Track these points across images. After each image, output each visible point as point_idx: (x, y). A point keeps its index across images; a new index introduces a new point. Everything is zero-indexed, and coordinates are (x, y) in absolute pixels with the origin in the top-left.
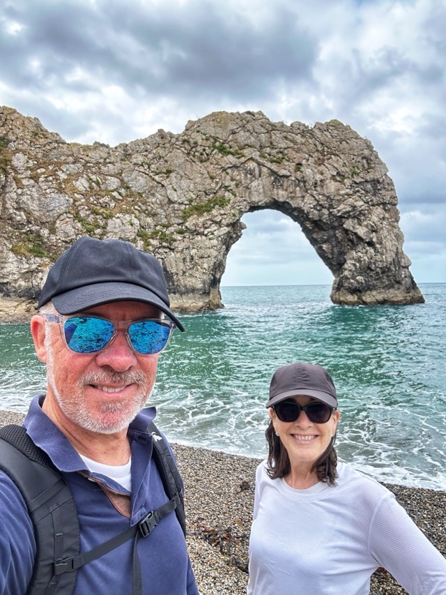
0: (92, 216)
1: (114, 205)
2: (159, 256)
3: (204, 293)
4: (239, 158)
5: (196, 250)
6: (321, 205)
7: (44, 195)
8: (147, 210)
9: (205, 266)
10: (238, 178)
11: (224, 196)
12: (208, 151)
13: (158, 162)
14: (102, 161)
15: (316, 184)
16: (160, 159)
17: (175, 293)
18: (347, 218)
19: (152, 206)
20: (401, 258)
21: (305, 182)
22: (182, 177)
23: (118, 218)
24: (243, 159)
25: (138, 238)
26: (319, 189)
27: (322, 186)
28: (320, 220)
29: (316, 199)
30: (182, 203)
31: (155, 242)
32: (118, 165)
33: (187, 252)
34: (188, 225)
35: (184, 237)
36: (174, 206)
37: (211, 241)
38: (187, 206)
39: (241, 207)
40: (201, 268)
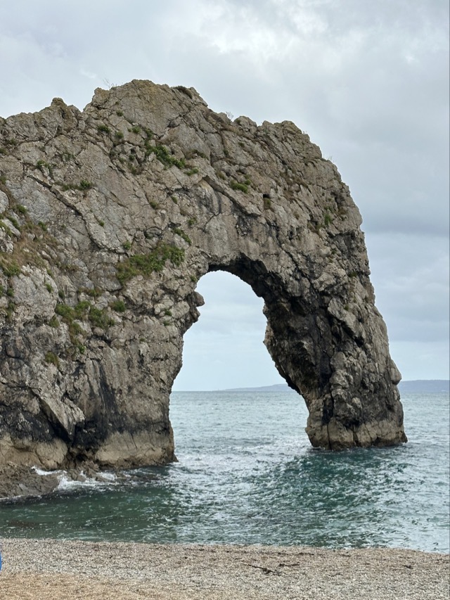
1: (12, 246)
4: (189, 174)
5: (146, 345)
6: (300, 271)
8: (59, 259)
10: (190, 210)
11: (174, 242)
12: (140, 155)
13: (65, 164)
15: (292, 233)
16: (68, 159)
17: (121, 431)
18: (331, 296)
19: (67, 252)
20: (390, 367)
21: (277, 228)
22: (107, 198)
23: (27, 274)
25: (59, 318)
26: (296, 242)
27: (299, 239)
28: (301, 297)
29: (294, 261)
30: (114, 251)
31: (85, 327)
33: (133, 347)
34: (131, 296)
35: (124, 318)
36: (101, 255)
37: (169, 327)
38: (121, 257)
39: (199, 265)
40: (157, 380)
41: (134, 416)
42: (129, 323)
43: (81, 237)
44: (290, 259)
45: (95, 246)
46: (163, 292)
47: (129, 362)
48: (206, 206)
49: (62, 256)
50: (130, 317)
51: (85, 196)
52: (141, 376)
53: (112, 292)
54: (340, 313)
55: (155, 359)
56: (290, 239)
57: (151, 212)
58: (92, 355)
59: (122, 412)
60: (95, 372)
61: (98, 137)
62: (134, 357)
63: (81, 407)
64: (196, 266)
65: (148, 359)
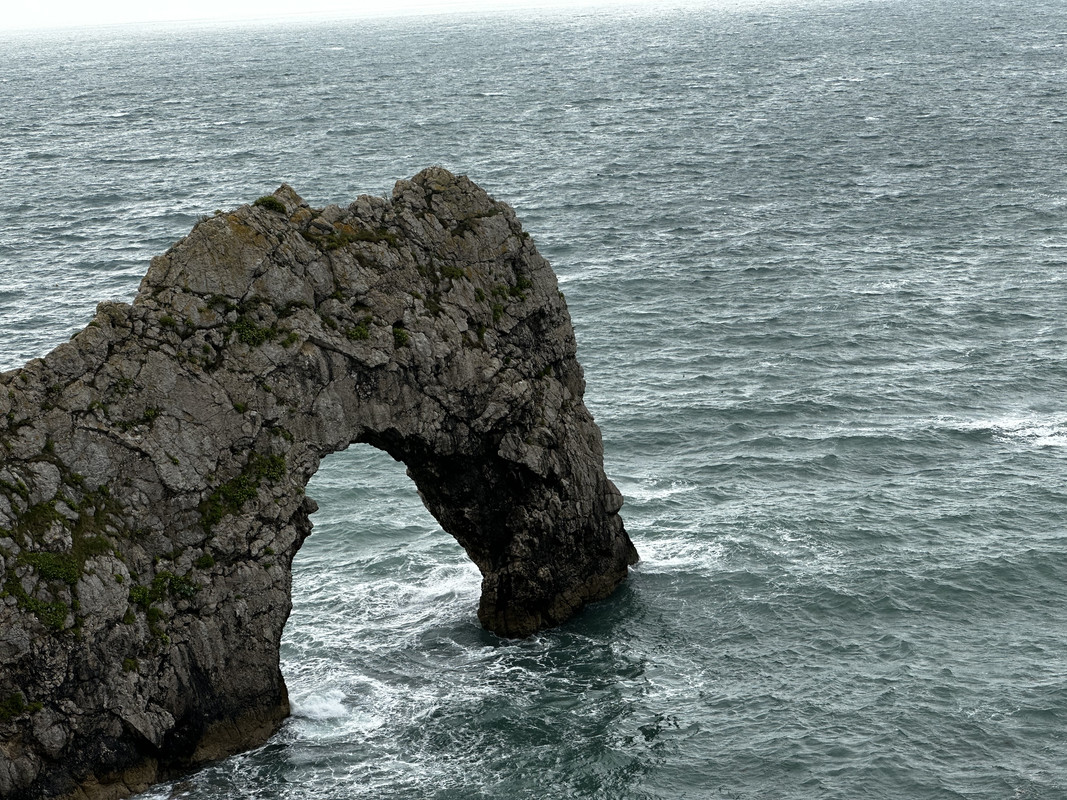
0: (44, 585)
1: (70, 539)
4: (284, 346)
5: (243, 602)
6: (454, 416)
8: (127, 527)
9: (268, 633)
10: (290, 395)
11: (271, 448)
12: (218, 339)
13: (122, 394)
15: (438, 367)
16: (126, 386)
17: (220, 717)
18: (504, 431)
19: (134, 513)
20: (605, 494)
21: (416, 368)
22: (179, 422)
24: (294, 348)
25: (134, 609)
26: (444, 378)
27: (450, 369)
28: (457, 454)
29: (441, 405)
30: (195, 490)
31: (166, 607)
32: (41, 424)
33: (228, 610)
34: (219, 545)
35: (214, 575)
36: (177, 501)
37: (271, 570)
38: (203, 494)
39: (306, 465)
40: (260, 641)
41: (235, 694)
42: (220, 580)
43: (151, 485)
44: (437, 404)
45: (169, 492)
46: (261, 523)
47: (224, 630)
48: (312, 377)
49: (131, 520)
50: (220, 572)
51: (150, 429)
52: (239, 642)
53: (195, 546)
54: (517, 452)
55: (256, 615)
56: (436, 376)
57: (238, 418)
58: (178, 638)
59: (221, 693)
60: (183, 659)
61: (161, 338)
62: (229, 621)
63: (170, 709)
64: (301, 470)
65: (247, 619)
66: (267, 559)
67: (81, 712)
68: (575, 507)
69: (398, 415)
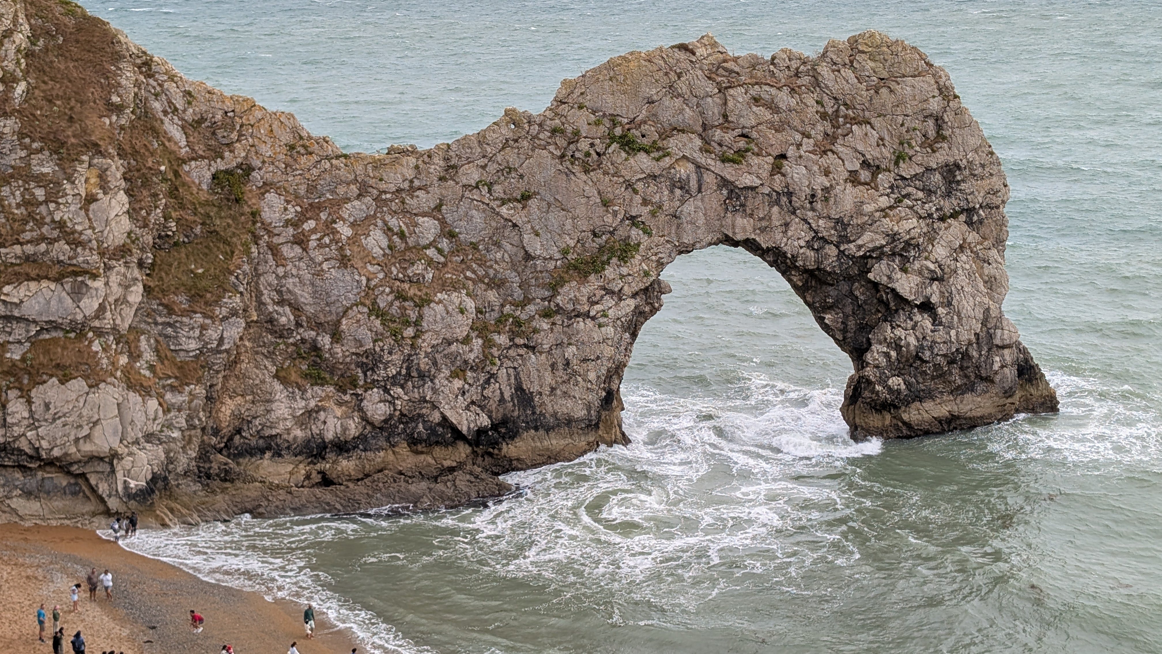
0: (397, 303)
1: (431, 275)
2: (510, 364)
3: (588, 426)
4: (658, 160)
5: (574, 348)
6: (822, 238)
7: (319, 274)
8: (487, 275)
9: (592, 376)
10: (656, 199)
11: (629, 237)
12: (600, 148)
13: (507, 178)
14: (406, 185)
15: (813, 196)
16: (509, 173)
17: (536, 429)
18: (879, 258)
19: (496, 266)
20: (996, 327)
21: (790, 194)
22: (549, 205)
23: (440, 302)
24: (667, 161)
25: (473, 335)
26: (819, 206)
27: (827, 199)
28: (818, 269)
29: (811, 228)
30: (551, 258)
31: (502, 339)
32: (436, 191)
33: (559, 351)
34: (562, 302)
35: (554, 324)
36: (535, 263)
37: (603, 329)
38: (559, 263)
39: (660, 255)
40: (584, 380)
41: (555, 415)
42: (558, 328)
43: (515, 249)
44: (806, 226)
45: (528, 257)
46: (604, 293)
47: (553, 366)
48: (681, 188)
49: (491, 272)
50: (559, 323)
51: (523, 208)
52: (565, 378)
53: (543, 299)
55: (585, 360)
56: (811, 203)
57: (602, 210)
58: (508, 363)
59: (541, 412)
60: (509, 379)
61: (550, 140)
62: (559, 360)
63: (488, 412)
64: (656, 258)
65: (575, 361)
66: (602, 320)
67: (406, 398)
68: (948, 333)
69: (763, 230)
